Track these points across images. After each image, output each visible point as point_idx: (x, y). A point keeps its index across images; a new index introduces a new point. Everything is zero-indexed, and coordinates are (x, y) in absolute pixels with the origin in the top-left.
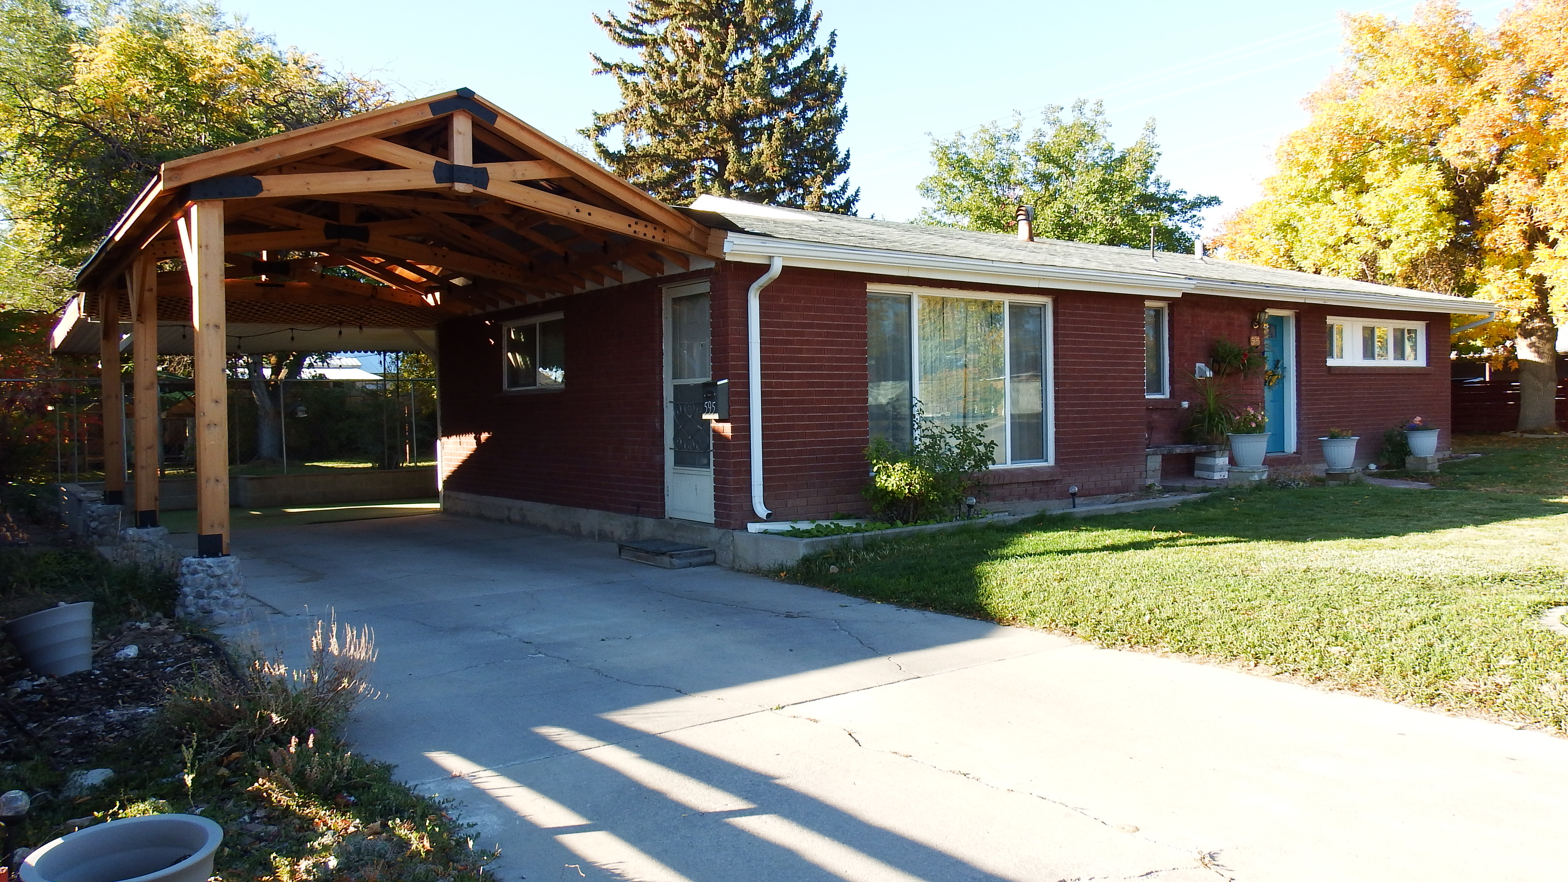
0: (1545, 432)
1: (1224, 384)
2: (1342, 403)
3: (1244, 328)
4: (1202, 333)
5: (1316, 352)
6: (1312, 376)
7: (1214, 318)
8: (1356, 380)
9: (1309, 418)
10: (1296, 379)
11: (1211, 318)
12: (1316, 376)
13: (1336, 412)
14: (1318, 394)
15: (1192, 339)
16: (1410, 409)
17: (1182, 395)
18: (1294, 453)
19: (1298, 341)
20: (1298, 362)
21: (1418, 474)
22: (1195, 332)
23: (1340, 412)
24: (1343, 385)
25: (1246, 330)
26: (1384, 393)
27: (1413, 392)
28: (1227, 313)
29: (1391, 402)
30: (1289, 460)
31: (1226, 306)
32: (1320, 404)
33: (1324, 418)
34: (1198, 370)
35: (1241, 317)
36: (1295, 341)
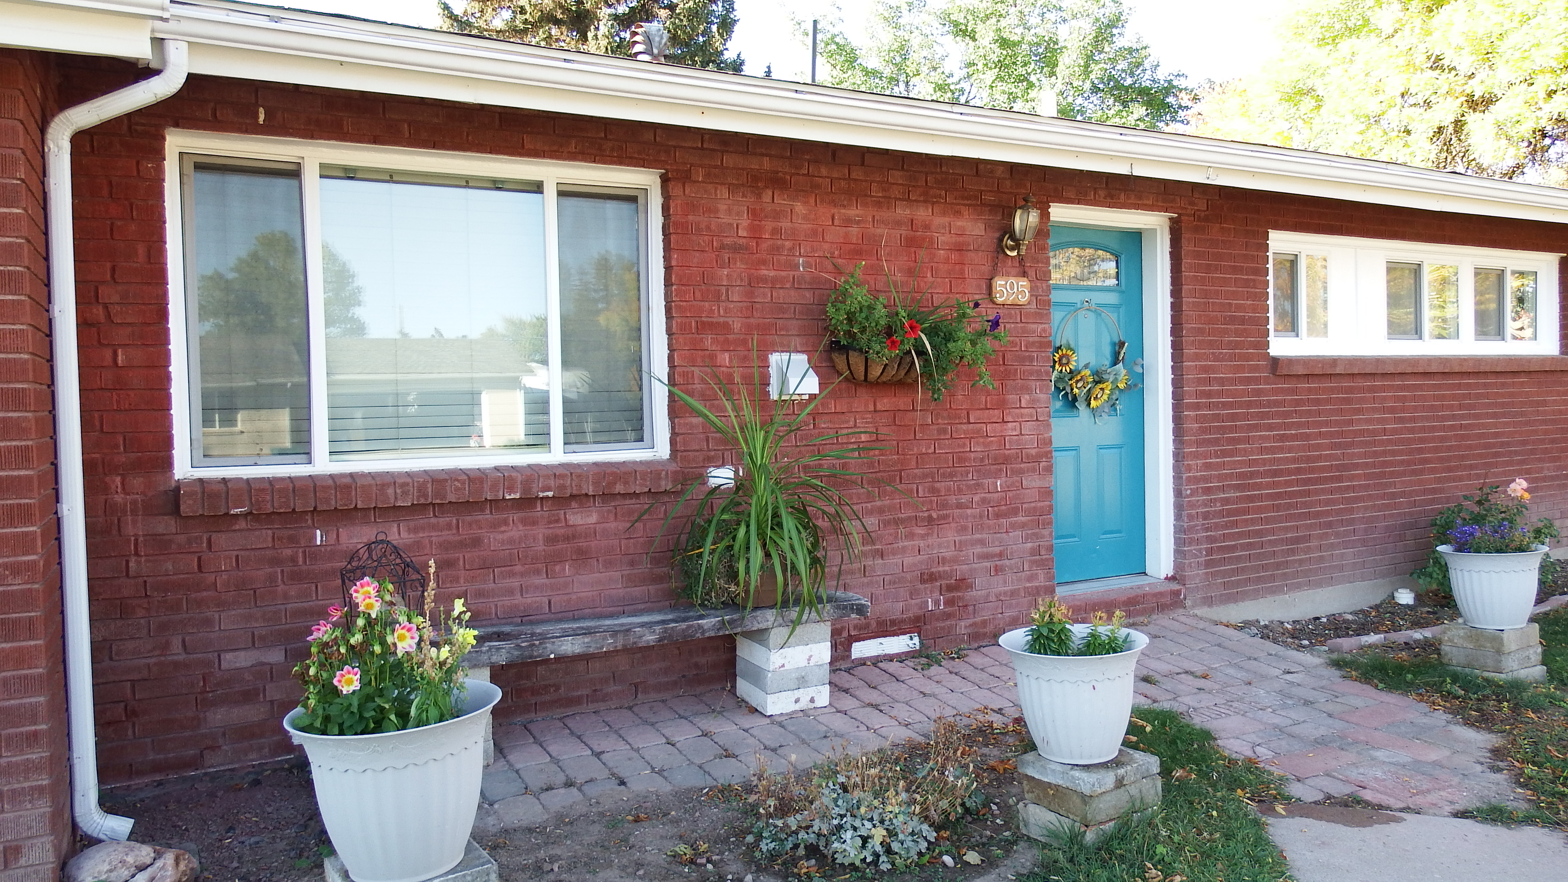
1: (875, 411)
2: (1318, 447)
3: (969, 254)
4: (797, 266)
5: (1233, 320)
6: (1222, 381)
7: (848, 222)
8: (1362, 390)
9: (1207, 491)
10: (1170, 389)
11: (836, 222)
12: (1233, 381)
13: (1298, 471)
14: (1241, 426)
15: (753, 283)
16: (1516, 453)
17: (709, 450)
18: (1167, 578)
19: (1176, 292)
20: (1177, 347)
21: (1469, 684)
22: (764, 262)
23: (1312, 470)
24: (1318, 402)
25: (980, 261)
26: (1444, 418)
27: (1522, 414)
28: (902, 212)
29: (1463, 437)
30: (1138, 603)
31: (895, 192)
32: (1245, 452)
33: (1259, 486)
34: (773, 371)
35: (959, 223)
36: (1169, 294)
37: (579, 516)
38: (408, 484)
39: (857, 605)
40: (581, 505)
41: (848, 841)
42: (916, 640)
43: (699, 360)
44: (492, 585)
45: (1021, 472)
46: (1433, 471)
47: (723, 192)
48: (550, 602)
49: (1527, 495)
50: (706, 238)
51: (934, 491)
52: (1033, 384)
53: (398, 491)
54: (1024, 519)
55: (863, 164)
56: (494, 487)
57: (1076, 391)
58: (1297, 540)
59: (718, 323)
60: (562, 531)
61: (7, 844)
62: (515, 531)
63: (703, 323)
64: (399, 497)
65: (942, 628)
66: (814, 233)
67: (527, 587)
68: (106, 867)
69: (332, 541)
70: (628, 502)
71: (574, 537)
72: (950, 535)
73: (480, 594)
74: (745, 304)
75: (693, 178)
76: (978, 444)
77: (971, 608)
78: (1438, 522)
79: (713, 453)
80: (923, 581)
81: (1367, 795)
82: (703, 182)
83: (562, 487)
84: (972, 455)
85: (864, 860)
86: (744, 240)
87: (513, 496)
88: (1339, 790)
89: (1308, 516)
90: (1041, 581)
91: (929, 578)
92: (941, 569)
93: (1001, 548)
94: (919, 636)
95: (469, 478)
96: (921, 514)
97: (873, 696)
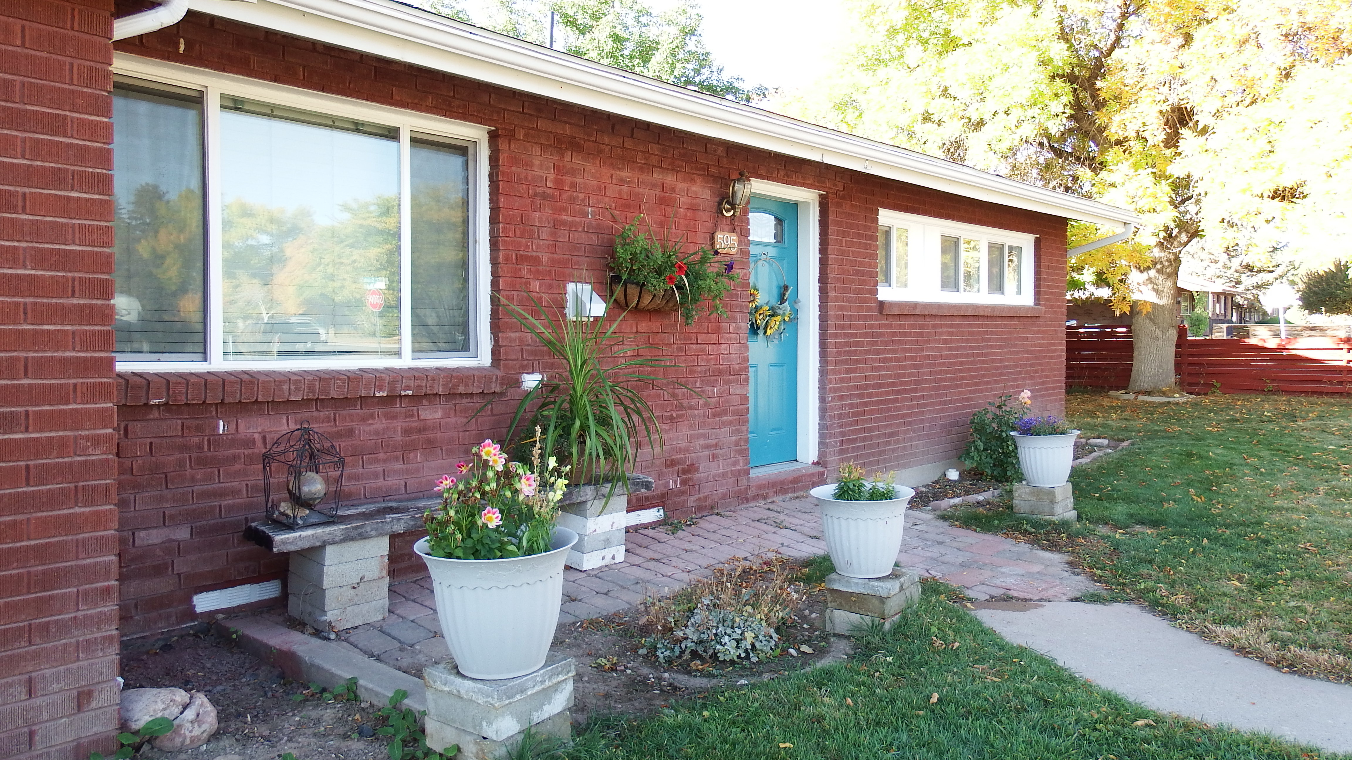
0: (1164, 394)
1: (637, 332)
2: (904, 367)
3: (700, 213)
4: (586, 215)
5: (857, 273)
6: (850, 318)
7: (622, 181)
8: (929, 326)
9: (841, 398)
10: (818, 322)
11: (614, 181)
12: (856, 318)
13: (893, 384)
14: (861, 351)
15: (557, 225)
16: (1011, 373)
17: (523, 359)
18: (813, 463)
19: (823, 250)
20: (823, 291)
21: (1037, 525)
22: (564, 209)
23: (900, 384)
24: (905, 334)
25: (705, 217)
26: (973, 348)
27: (1015, 346)
28: (657, 176)
29: (984, 362)
30: (800, 481)
31: (654, 160)
32: (863, 370)
33: (870, 395)
34: (570, 297)
35: (693, 189)
36: (818, 252)
37: (428, 412)
38: (300, 382)
39: (645, 482)
40: (430, 403)
41: (728, 643)
42: (662, 512)
43: (518, 286)
44: (361, 470)
45: (729, 382)
46: (967, 385)
47: (537, 150)
48: (406, 483)
49: (1029, 402)
50: (524, 186)
51: (674, 396)
52: (738, 315)
53: (292, 387)
54: (731, 418)
55: (632, 137)
56: (367, 386)
57: (759, 321)
58: (891, 435)
59: (532, 256)
60: (415, 425)
61: (80, 690)
62: (379, 424)
63: (521, 255)
64: (292, 392)
65: (679, 503)
66: (599, 188)
67: (388, 471)
68: (161, 706)
69: (233, 430)
70: (464, 401)
71: (425, 430)
72: (684, 430)
73: (352, 478)
74: (551, 242)
75: (517, 136)
76: (702, 360)
77: (697, 487)
78: (976, 421)
79: (526, 362)
80: (667, 466)
81: (1015, 594)
82: (522, 140)
83: (420, 387)
84: (699, 368)
85: (739, 657)
86: (551, 190)
87: (381, 394)
88: (997, 592)
89: (897, 417)
90: (741, 466)
91: (671, 463)
92: (678, 456)
93: (716, 440)
94: (664, 509)
95: (349, 378)
96: (666, 414)
97: (649, 554)
